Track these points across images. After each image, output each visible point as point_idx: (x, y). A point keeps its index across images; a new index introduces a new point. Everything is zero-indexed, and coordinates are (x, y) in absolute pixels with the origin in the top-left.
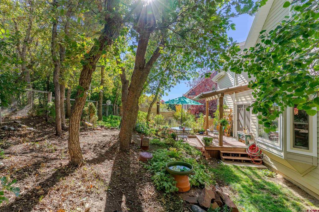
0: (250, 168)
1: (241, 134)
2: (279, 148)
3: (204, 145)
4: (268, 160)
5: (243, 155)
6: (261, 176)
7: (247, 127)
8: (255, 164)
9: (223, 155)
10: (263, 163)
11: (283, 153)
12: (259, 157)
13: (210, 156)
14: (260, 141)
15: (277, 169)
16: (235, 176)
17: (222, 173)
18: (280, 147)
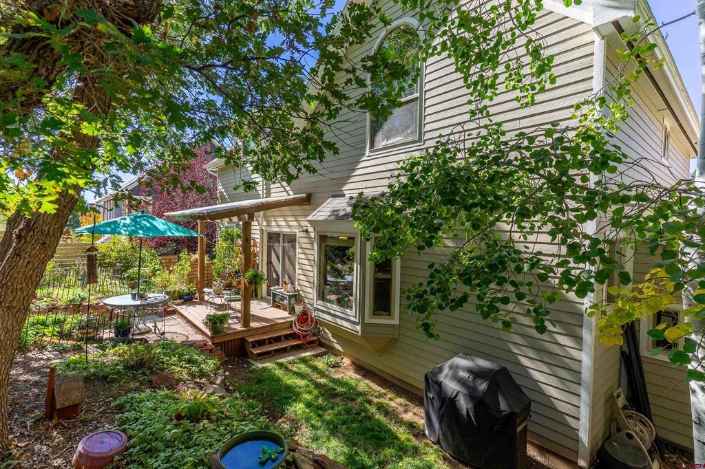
0: (304, 360)
1: (280, 292)
2: (353, 319)
3: (209, 333)
4: (328, 337)
5: (287, 337)
6: (323, 370)
7: (289, 278)
8: (307, 347)
9: (254, 346)
10: (321, 345)
11: (360, 326)
12: (314, 335)
13: (224, 355)
14: (320, 307)
15: (342, 350)
16: (288, 388)
17: (264, 390)
18: (356, 317)
